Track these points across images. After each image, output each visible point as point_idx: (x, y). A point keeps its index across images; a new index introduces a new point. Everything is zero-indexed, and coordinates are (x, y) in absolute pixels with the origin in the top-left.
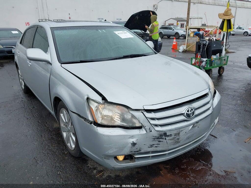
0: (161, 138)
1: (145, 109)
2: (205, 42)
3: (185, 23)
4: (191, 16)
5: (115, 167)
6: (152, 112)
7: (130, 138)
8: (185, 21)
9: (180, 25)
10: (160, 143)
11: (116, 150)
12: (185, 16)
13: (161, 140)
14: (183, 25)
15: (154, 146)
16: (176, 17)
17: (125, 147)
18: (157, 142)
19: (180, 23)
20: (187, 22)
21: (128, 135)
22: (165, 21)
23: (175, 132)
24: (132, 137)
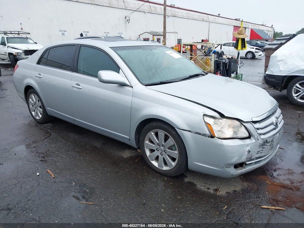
0: (264, 145)
1: (253, 121)
2: (224, 61)
3: (162, 38)
4: (168, 30)
5: (234, 174)
6: (257, 123)
7: (246, 147)
8: (161, 35)
9: (156, 40)
10: (263, 149)
11: (238, 158)
12: (161, 30)
13: (264, 146)
14: (160, 39)
15: (260, 152)
16: (151, 31)
17: (243, 155)
18: (261, 149)
19: (156, 38)
20: (164, 37)
21: (245, 144)
22: (139, 36)
23: (271, 139)
24: (248, 145)
